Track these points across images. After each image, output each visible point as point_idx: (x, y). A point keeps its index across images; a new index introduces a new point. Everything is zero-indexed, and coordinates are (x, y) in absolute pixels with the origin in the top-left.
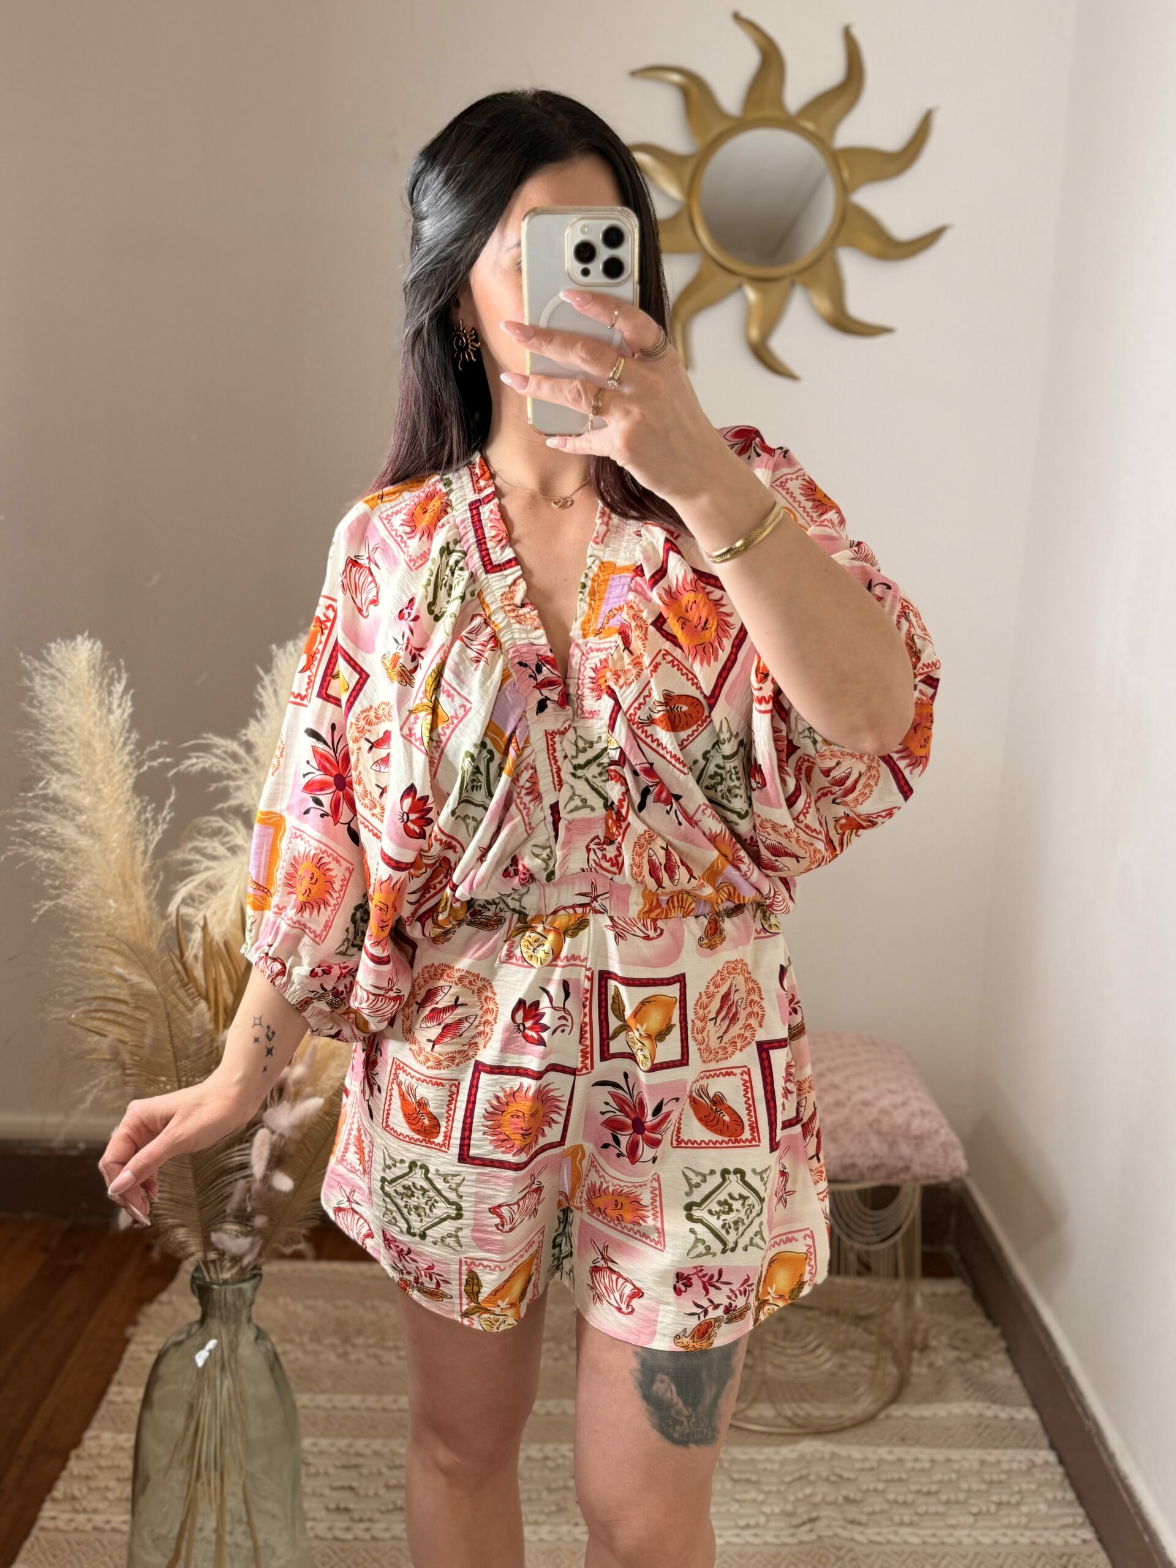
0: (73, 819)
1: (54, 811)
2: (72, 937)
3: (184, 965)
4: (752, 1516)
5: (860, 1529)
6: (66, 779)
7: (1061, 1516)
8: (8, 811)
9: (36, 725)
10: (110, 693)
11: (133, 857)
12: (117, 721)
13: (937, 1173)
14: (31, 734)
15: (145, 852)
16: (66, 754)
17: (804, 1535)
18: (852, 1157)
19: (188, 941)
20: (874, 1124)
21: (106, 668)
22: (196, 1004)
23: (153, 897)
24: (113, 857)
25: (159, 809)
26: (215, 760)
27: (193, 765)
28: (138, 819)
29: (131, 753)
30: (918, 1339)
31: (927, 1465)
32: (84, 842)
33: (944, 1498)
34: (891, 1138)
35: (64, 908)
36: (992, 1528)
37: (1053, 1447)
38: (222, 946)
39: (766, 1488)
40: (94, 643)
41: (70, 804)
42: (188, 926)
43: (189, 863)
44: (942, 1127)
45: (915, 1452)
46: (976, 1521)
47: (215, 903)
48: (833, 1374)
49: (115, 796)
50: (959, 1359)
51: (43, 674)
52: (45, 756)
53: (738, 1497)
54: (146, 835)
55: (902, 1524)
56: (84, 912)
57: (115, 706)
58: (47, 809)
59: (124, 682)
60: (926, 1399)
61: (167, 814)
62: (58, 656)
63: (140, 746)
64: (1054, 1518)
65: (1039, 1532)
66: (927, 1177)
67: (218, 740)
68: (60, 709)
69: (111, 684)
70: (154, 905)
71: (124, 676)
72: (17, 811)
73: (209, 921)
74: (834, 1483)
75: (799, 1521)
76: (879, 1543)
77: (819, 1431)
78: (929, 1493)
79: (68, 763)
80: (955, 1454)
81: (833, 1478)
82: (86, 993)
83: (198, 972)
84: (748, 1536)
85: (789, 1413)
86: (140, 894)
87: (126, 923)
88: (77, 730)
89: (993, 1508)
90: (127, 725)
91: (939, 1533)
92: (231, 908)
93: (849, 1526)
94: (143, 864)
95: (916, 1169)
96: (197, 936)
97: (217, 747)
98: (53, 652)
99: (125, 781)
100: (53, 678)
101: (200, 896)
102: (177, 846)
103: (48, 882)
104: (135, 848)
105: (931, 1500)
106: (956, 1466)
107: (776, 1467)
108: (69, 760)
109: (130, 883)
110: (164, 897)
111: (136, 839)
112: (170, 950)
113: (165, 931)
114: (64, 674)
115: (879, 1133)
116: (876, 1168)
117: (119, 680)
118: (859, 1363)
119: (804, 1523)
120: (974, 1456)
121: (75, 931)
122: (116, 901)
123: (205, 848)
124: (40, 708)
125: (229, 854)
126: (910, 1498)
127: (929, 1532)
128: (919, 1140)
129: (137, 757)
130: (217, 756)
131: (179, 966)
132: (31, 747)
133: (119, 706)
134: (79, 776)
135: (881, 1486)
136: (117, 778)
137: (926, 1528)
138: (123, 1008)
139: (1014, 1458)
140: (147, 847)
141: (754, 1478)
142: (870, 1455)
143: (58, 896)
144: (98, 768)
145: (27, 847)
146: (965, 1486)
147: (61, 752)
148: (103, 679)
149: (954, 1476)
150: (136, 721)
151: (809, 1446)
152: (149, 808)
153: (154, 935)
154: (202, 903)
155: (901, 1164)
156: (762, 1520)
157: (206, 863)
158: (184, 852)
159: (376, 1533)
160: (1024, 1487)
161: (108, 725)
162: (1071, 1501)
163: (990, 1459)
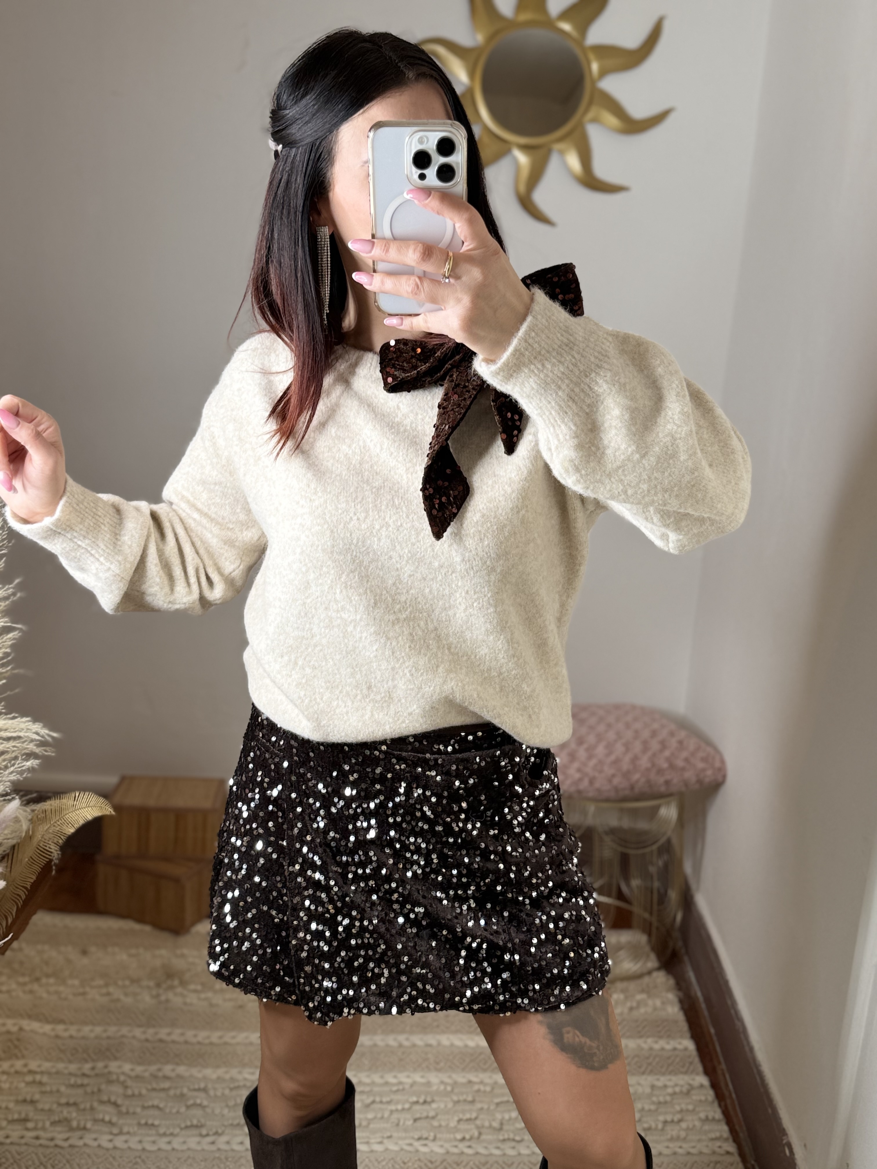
7: (711, 1131)
37: (706, 1071)
64: (706, 1132)
65: (694, 1144)
84: (463, 1147)
89: (660, 1125)
120: (646, 1081)
139: (677, 1082)
159: (176, 1146)
160: (685, 1107)
162: (719, 1121)
163: (659, 1084)
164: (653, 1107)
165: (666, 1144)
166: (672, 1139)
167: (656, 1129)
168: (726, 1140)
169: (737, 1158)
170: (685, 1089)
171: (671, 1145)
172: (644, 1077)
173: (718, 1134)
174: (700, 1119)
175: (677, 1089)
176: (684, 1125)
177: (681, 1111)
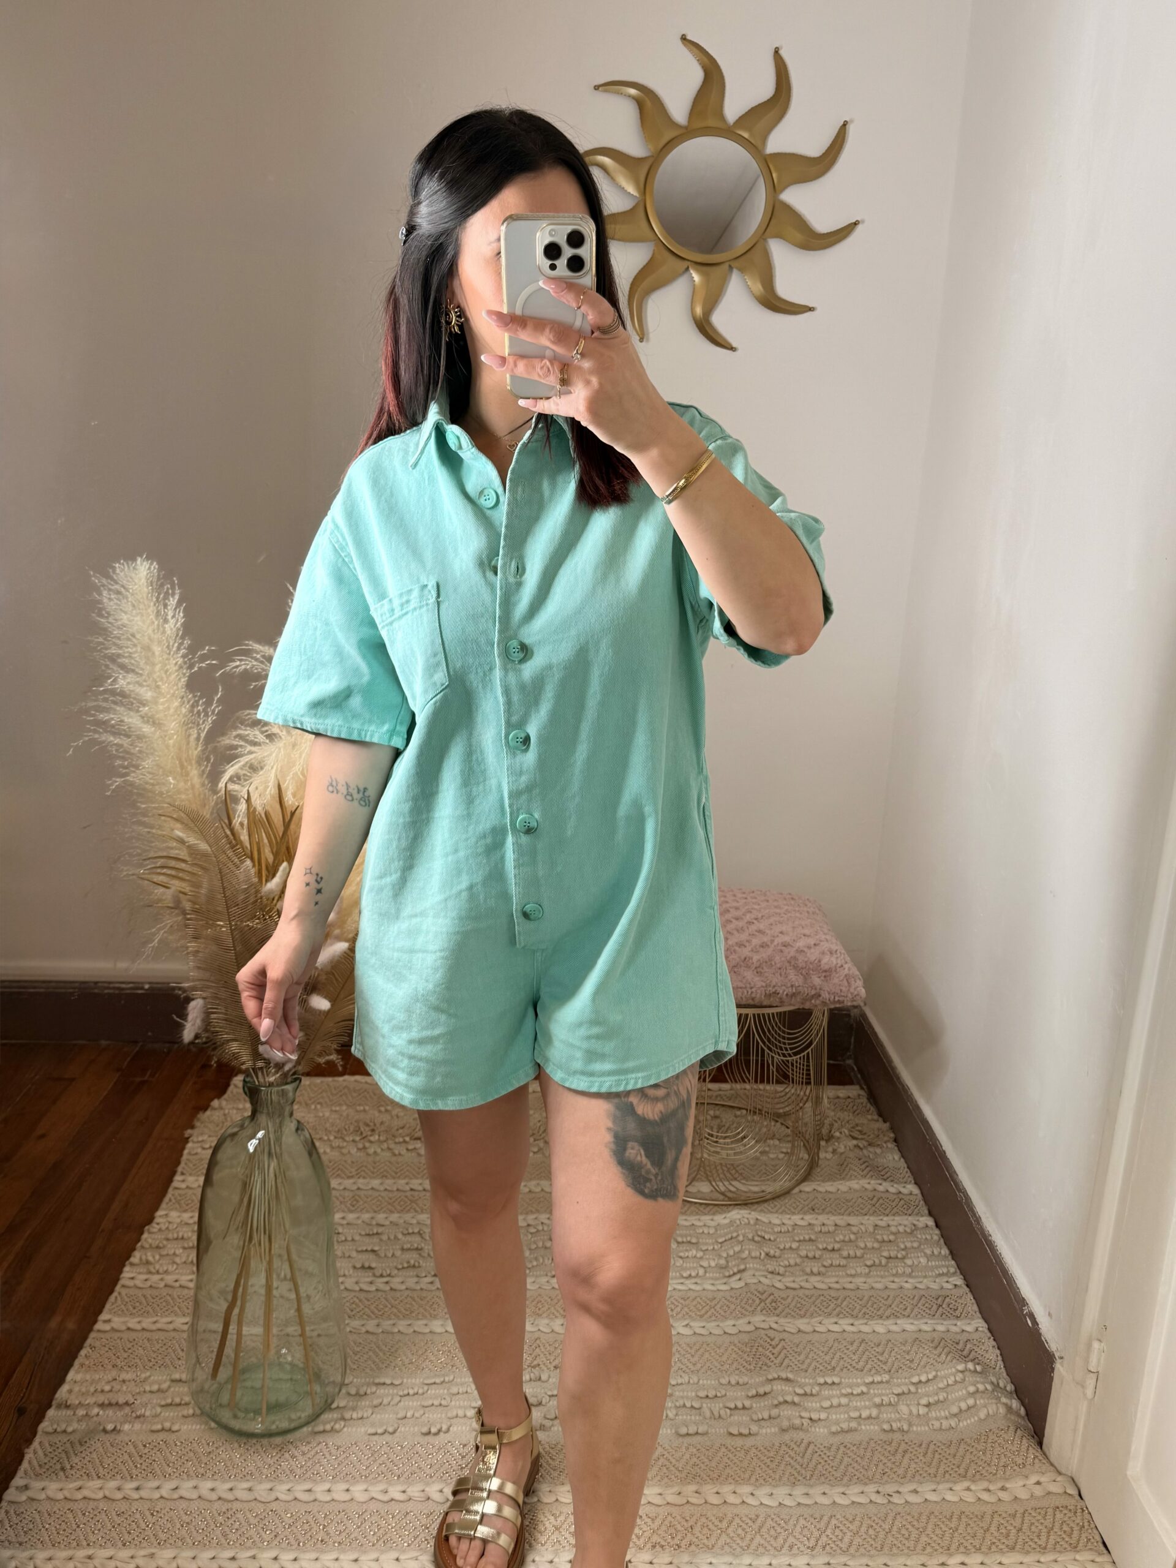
0: (138, 711)
1: (122, 704)
2: (139, 808)
3: (232, 830)
4: (694, 1268)
5: (779, 1278)
6: (131, 677)
7: (937, 1267)
8: (83, 704)
9: (104, 632)
10: (165, 606)
11: (188, 743)
12: (171, 629)
13: (841, 999)
14: (101, 640)
15: (198, 739)
16: (130, 657)
17: (735, 1283)
18: (774, 986)
19: (235, 811)
20: (792, 962)
21: (162, 585)
22: (242, 862)
23: (205, 776)
24: (171, 742)
25: (208, 703)
26: (255, 663)
27: (237, 667)
28: (192, 711)
29: (183, 656)
30: (824, 1131)
31: (832, 1229)
32: (147, 729)
33: (845, 1253)
34: (806, 971)
35: (132, 784)
36: (882, 1277)
37: (930, 1214)
38: (263, 816)
39: (704, 1248)
40: (151, 564)
41: (135, 699)
42: (236, 800)
43: (236, 747)
44: (846, 963)
45: (822, 1218)
46: (870, 1271)
47: (257, 780)
48: (757, 1159)
49: (172, 692)
50: (857, 1146)
51: (110, 590)
52: (113, 659)
53: (682, 1254)
54: (198, 725)
55: (812, 1273)
56: (148, 787)
57: (169, 617)
58: (115, 703)
59: (177, 597)
60: (831, 1178)
61: (216, 708)
62: (122, 574)
63: (192, 650)
64: (932, 1269)
65: (921, 1280)
66: (834, 1002)
67: (257, 647)
68: (125, 617)
69: (166, 597)
70: (206, 782)
71: (177, 591)
72: (91, 704)
73: (251, 795)
74: (758, 1242)
75: (731, 1273)
76: (794, 1289)
77: (746, 1203)
78: (833, 1250)
79: (133, 664)
80: (853, 1220)
81: (757, 1238)
82: (152, 854)
83: (244, 837)
84: (690, 1284)
85: (723, 1189)
86: (194, 772)
87: (183, 797)
88: (138, 636)
89: (884, 1261)
90: (181, 633)
91: (841, 1281)
92: (271, 784)
93: (770, 1276)
94: (196, 749)
95: (825, 995)
96: (242, 807)
97: (257, 653)
98: (118, 571)
99: (180, 679)
100: (118, 593)
101: (244, 775)
102: (223, 734)
103: (118, 762)
104: (189, 735)
105: (836, 1255)
106: (854, 1229)
107: (712, 1231)
108: (133, 661)
109: (185, 764)
110: (214, 776)
111: (191, 728)
112: (221, 819)
113: (216, 804)
114: (127, 590)
115: (795, 967)
116: (794, 995)
117: (173, 594)
118: (778, 1151)
119: (734, 1274)
120: (870, 1221)
121: (141, 802)
122: (174, 779)
123: (248, 735)
124: (107, 618)
125: (268, 741)
126: (818, 1254)
127: (835, 1279)
128: (827, 973)
129: (189, 659)
130: (256, 660)
131: (228, 832)
132: (100, 651)
133: (173, 617)
134: (141, 675)
135: (794, 1245)
136: (173, 676)
137: (829, 1277)
138: (183, 866)
139: (900, 1222)
140: (199, 734)
141: (694, 1240)
142: (784, 1221)
143: (127, 775)
144: (158, 668)
145: (100, 733)
146: (862, 1245)
147: (126, 655)
148: (159, 594)
149: (853, 1237)
150: (187, 629)
151: (736, 1214)
152: (201, 702)
153: (207, 807)
154: (246, 780)
155: (813, 992)
156: (701, 1272)
157: (249, 748)
158: (229, 738)
159: (393, 1286)
160: (909, 1245)
161: (164, 632)
162: (945, 1256)
163: (882, 1224)
164: (876, 1245)
165: (891, 1279)
166: (896, 1275)
167: (880, 1265)
168: (954, 1274)
169: (967, 1290)
170: (908, 1230)
171: (896, 1280)
172: (866, 1217)
173: (945, 1270)
174: (926, 1255)
175: (901, 1229)
176: (909, 1262)
177: (905, 1249)
